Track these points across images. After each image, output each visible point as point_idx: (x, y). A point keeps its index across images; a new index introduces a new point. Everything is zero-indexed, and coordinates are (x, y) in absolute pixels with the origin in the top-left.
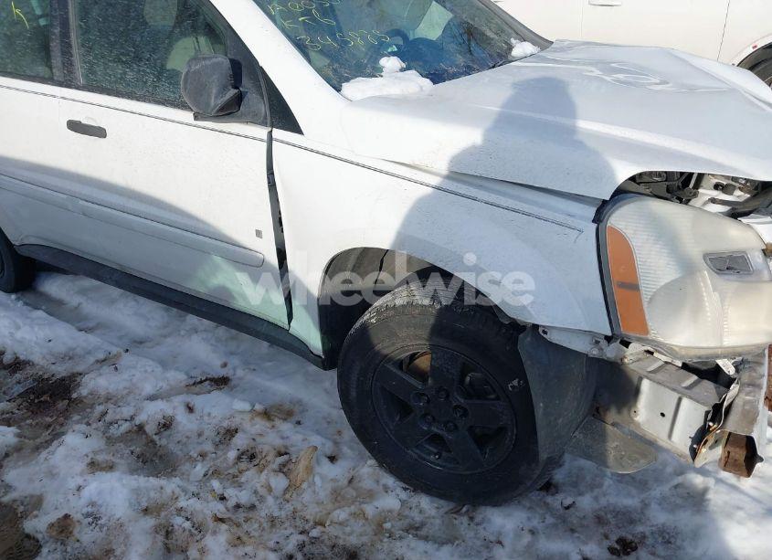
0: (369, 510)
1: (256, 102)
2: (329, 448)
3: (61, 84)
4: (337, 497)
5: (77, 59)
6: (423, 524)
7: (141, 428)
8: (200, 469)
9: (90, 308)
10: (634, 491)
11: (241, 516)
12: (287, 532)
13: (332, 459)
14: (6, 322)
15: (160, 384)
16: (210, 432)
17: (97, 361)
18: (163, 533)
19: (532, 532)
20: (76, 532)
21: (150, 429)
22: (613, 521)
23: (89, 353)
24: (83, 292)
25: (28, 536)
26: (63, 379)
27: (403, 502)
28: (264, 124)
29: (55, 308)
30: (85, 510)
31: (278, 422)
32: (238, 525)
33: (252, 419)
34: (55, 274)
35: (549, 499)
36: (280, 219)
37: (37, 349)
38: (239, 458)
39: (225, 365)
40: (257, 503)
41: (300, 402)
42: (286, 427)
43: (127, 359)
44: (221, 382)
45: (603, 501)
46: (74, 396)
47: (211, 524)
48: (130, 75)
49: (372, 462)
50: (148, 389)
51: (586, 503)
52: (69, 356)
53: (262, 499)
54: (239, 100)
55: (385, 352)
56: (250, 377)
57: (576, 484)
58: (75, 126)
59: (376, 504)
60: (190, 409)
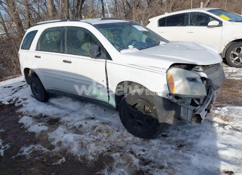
0: (125, 139)
1: (103, 55)
2: (117, 129)
3: (62, 53)
4: (118, 137)
5: (66, 48)
6: (137, 143)
7: (75, 127)
8: (89, 133)
9: (61, 105)
10: (185, 136)
11: (97, 141)
12: (107, 144)
13: (118, 131)
14: (43, 107)
15: (79, 119)
16: (90, 127)
17: (64, 115)
18: (81, 143)
19: (161, 143)
20: (62, 144)
21: (77, 127)
22: (179, 142)
23: (62, 114)
24: (60, 102)
25: (52, 145)
26: (56, 119)
27: (133, 139)
28: (105, 59)
29: (53, 105)
30: (64, 141)
31: (106, 125)
32: (97, 143)
33: (100, 124)
34: (53, 98)
35: (166, 138)
36: (107, 78)
37: (50, 113)
38: (97, 131)
39: (94, 115)
40: (101, 139)
41: (111, 122)
42: (108, 126)
43: (71, 114)
44: (93, 118)
45: (178, 139)
46: (59, 122)
47: (91, 142)
48: (77, 50)
49: (126, 130)
50: (76, 120)
51: (174, 139)
52: (58, 114)
53: (102, 138)
54: (100, 54)
55: (129, 103)
56: (100, 117)
57: (172, 136)
58: (65, 61)
59: (127, 139)
60: (86, 123)
